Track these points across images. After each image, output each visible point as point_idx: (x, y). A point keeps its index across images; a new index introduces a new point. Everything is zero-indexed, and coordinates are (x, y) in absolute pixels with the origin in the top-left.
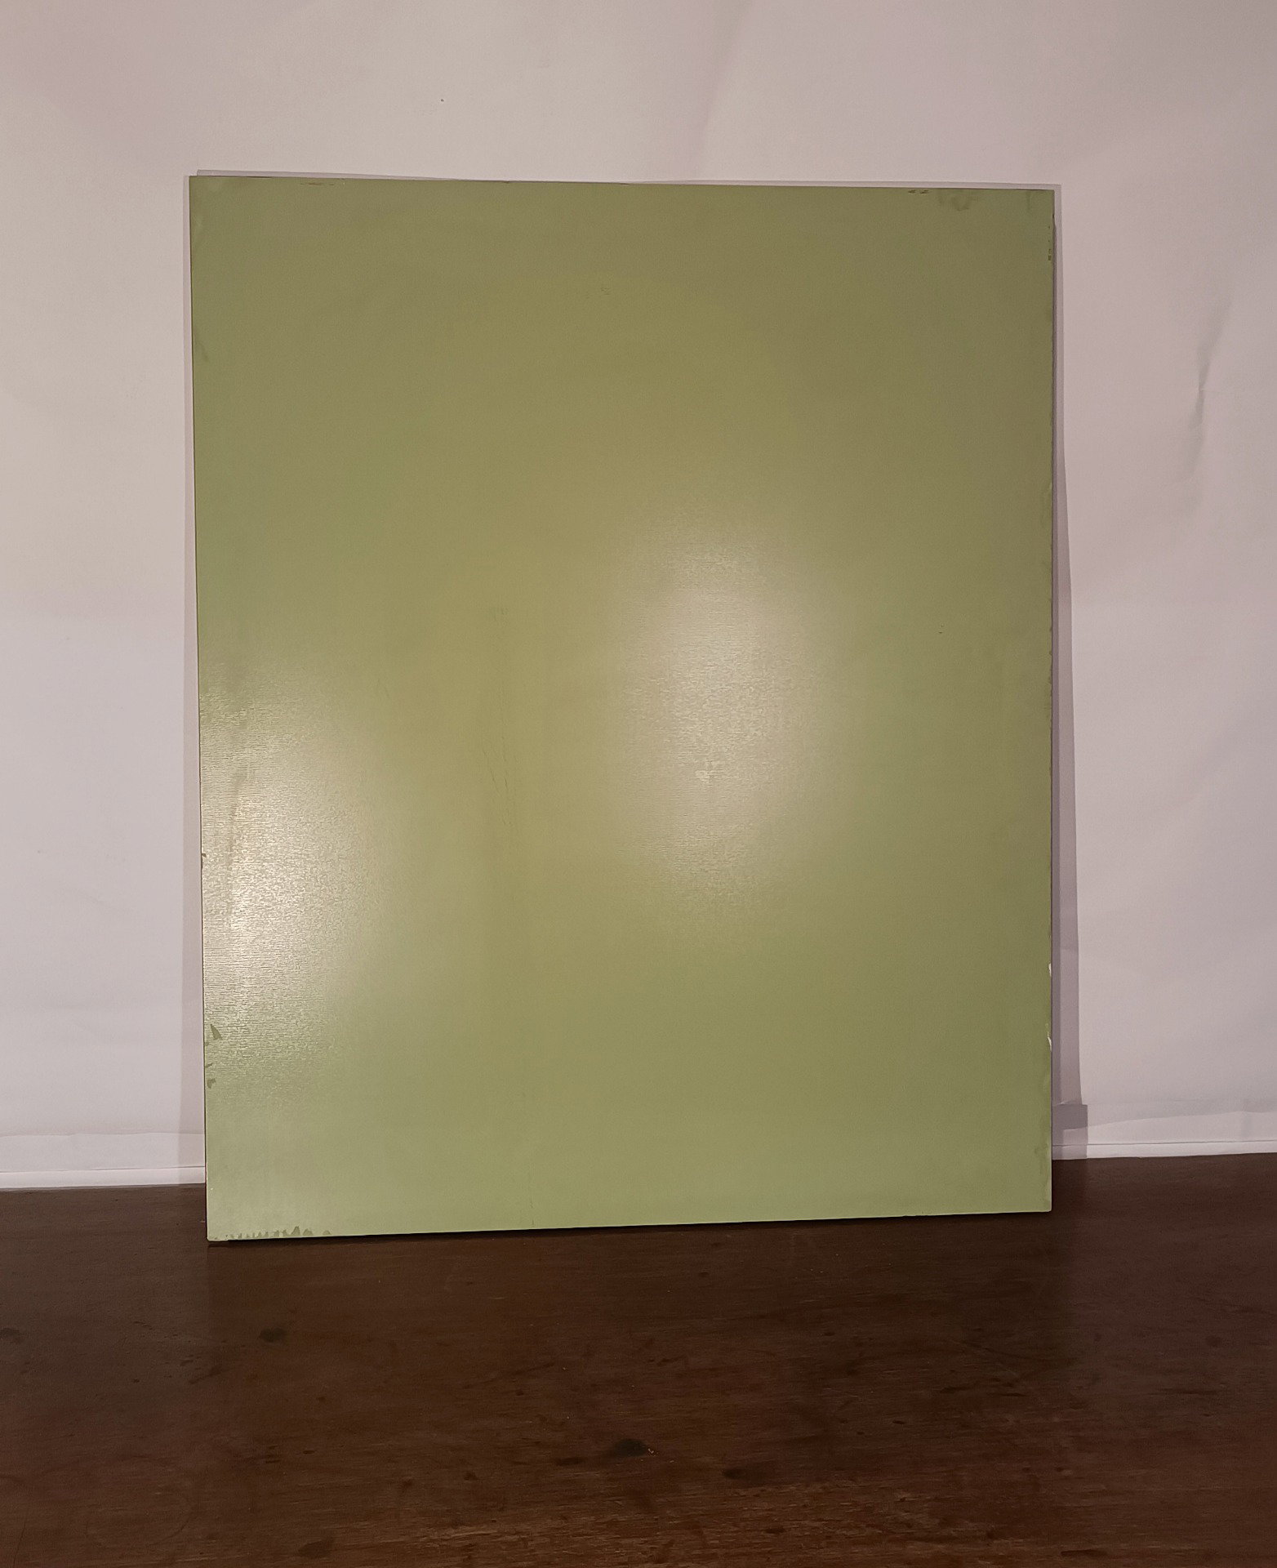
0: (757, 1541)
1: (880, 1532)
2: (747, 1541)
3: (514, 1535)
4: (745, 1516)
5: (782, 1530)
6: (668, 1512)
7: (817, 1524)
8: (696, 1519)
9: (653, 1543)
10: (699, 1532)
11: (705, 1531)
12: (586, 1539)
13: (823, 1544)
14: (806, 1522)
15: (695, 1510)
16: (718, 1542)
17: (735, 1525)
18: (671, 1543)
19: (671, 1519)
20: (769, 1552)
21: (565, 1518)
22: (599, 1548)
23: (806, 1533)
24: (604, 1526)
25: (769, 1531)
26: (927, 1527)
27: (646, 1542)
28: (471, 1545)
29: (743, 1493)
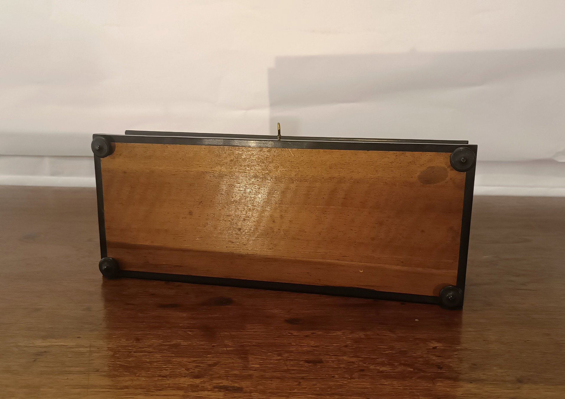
0: (295, 368)
1: (412, 370)
2: (286, 368)
3: (86, 347)
4: (291, 349)
5: (321, 362)
6: (226, 342)
7: (354, 360)
8: (247, 348)
9: (199, 363)
10: (245, 357)
11: (250, 358)
12: (143, 356)
13: (356, 375)
14: (345, 358)
15: (250, 342)
16: (258, 366)
17: (279, 355)
18: (215, 364)
19: (226, 346)
20: (303, 378)
21: (138, 340)
22: (151, 363)
23: (342, 366)
24: (166, 347)
25: (308, 362)
26: (456, 369)
27: (194, 361)
28: (45, 352)
29: (295, 334)
